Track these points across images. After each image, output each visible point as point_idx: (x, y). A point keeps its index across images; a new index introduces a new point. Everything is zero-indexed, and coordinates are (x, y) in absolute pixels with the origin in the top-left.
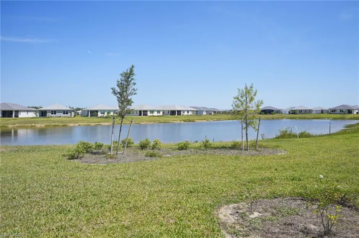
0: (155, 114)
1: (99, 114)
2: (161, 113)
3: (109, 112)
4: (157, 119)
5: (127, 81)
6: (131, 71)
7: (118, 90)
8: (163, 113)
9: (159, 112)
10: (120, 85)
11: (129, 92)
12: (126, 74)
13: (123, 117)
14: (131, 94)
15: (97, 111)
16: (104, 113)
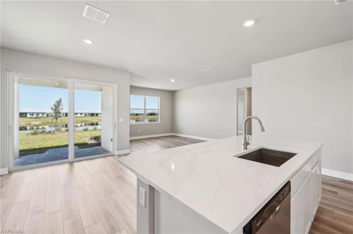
0: (79, 115)
1: (28, 116)
2: (83, 115)
3: (38, 114)
4: (81, 119)
5: (58, 104)
6: (60, 100)
7: (54, 108)
8: (85, 115)
9: (81, 114)
10: (55, 106)
11: (60, 108)
12: (58, 102)
13: (57, 119)
14: (61, 109)
15: (26, 114)
16: (33, 115)
